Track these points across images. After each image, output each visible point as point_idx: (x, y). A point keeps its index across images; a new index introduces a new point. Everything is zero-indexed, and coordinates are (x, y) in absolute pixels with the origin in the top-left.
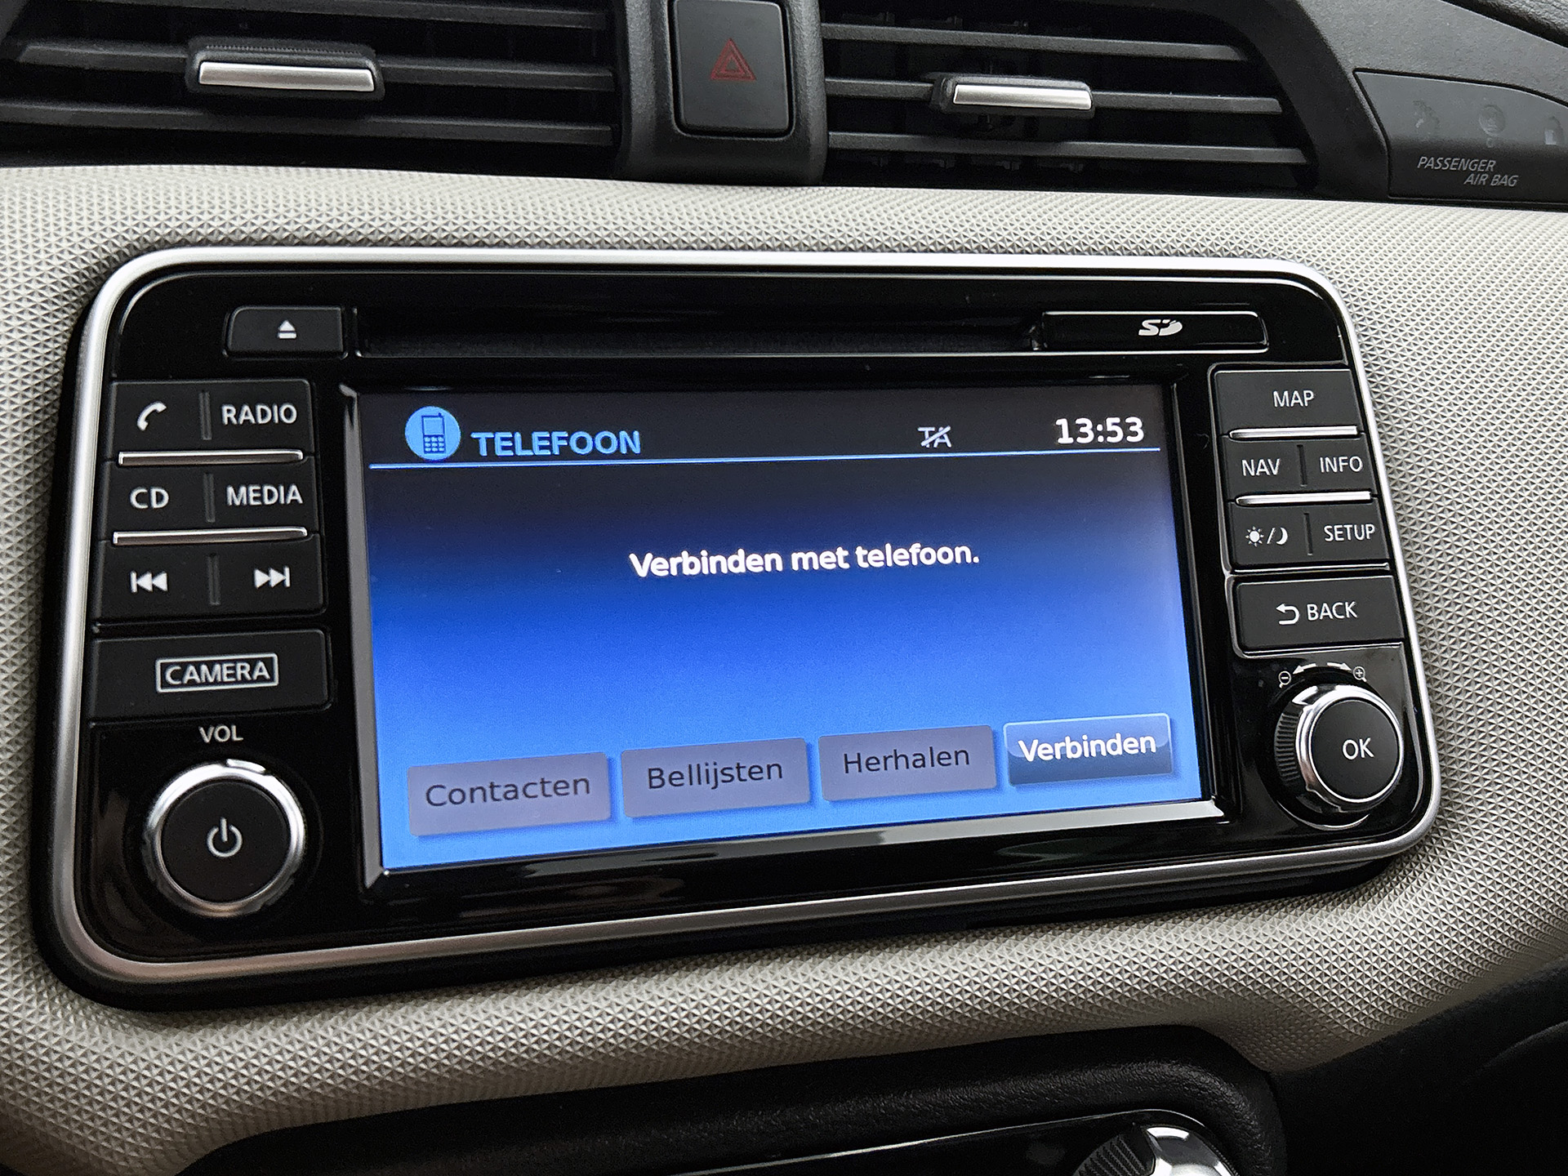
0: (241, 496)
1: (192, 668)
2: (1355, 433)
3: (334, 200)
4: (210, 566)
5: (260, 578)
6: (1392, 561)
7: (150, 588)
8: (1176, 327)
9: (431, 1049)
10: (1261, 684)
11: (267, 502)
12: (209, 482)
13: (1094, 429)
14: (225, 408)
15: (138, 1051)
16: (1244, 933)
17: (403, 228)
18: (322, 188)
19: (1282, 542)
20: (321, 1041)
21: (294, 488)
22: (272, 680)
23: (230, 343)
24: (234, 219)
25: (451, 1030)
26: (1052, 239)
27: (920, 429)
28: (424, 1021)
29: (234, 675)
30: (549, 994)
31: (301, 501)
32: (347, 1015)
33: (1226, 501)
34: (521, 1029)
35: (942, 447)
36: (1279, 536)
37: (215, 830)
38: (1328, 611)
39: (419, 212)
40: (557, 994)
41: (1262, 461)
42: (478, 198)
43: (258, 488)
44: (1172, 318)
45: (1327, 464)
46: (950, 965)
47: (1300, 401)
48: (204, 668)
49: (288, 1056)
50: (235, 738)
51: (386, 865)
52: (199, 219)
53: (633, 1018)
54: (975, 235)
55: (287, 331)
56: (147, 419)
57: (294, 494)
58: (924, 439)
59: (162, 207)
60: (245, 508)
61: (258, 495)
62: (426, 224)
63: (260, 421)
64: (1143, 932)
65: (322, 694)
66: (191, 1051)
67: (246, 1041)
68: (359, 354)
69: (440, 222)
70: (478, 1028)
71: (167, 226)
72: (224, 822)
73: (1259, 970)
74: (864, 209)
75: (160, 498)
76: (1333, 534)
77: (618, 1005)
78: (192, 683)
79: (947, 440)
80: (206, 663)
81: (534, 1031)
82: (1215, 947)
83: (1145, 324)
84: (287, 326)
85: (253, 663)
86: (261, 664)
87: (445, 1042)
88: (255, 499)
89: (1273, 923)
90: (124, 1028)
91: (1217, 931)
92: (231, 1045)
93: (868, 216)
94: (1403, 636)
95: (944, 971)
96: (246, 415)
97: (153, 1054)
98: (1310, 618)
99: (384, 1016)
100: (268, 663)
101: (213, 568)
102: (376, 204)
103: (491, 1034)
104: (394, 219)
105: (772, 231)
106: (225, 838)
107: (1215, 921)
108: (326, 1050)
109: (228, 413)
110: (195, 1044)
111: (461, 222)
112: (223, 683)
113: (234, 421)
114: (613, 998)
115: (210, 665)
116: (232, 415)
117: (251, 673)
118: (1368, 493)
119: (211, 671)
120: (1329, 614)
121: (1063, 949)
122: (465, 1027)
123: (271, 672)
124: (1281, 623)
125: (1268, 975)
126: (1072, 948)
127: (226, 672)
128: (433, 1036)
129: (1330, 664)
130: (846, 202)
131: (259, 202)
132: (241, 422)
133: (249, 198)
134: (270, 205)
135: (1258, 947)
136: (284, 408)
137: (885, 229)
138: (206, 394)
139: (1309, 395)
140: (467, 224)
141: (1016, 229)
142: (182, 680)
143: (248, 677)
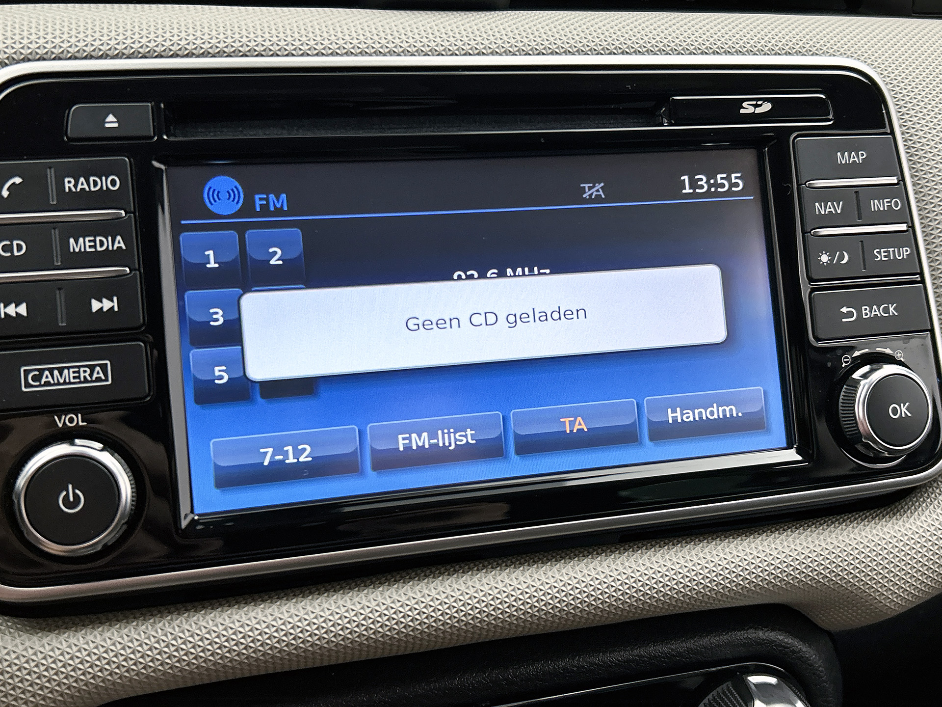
0: (81, 245)
1: (47, 373)
2: (896, 181)
3: (152, 27)
4: (58, 296)
5: (95, 305)
6: (921, 274)
7: (14, 315)
8: (767, 107)
9: (233, 643)
10: (829, 364)
11: (99, 249)
12: (55, 234)
13: (708, 182)
14: (66, 180)
15: (20, 650)
16: (817, 542)
17: (202, 46)
18: (144, 18)
19: (842, 262)
20: (153, 639)
21: (119, 238)
22: (107, 380)
23: (69, 132)
24: (79, 41)
25: (247, 628)
26: (676, 45)
27: (582, 185)
28: (227, 622)
29: (79, 377)
30: (318, 601)
31: (124, 247)
32: (172, 620)
33: (804, 233)
34: (299, 627)
35: (598, 199)
36: (842, 257)
37: (64, 493)
38: (877, 311)
39: (214, 33)
40: (324, 600)
41: (829, 203)
42: (258, 23)
43: (92, 238)
44: (765, 100)
45: (876, 205)
46: (607, 571)
47: (856, 159)
48: (56, 372)
49: (129, 651)
50: (81, 423)
51: (197, 511)
52: (53, 42)
53: (380, 616)
54: (620, 44)
55: (111, 121)
56: (8, 189)
57: (119, 242)
58: (585, 193)
59: (25, 34)
60: (83, 254)
61: (92, 244)
62: (219, 42)
63: (93, 189)
64: (745, 543)
65: (144, 388)
66: (59, 649)
67: (99, 640)
68: (165, 137)
69: (229, 40)
70: (267, 627)
71: (29, 48)
72: (70, 487)
73: (828, 568)
74: (540, 26)
75: (19, 248)
76: (880, 255)
77: (353, 610)
78: (47, 384)
79: (601, 193)
80: (57, 368)
81: (308, 628)
82: (796, 553)
83: (745, 104)
84: (111, 118)
85: (92, 368)
86: (98, 369)
87: (243, 637)
88: (90, 247)
89: (837, 534)
90: (10, 633)
91: (798, 541)
92: (87, 643)
93: (542, 31)
94: (930, 328)
95: (603, 576)
96: (82, 184)
97: (31, 651)
98: (864, 317)
99: (198, 620)
100: (104, 368)
101: (60, 298)
102: (183, 28)
103: (276, 631)
104: (196, 39)
105: (473, 43)
106: (71, 499)
107: (796, 534)
108: (157, 645)
109: (69, 184)
110: (61, 643)
111: (244, 40)
112: (70, 383)
113: (74, 190)
114: (364, 602)
115: (61, 371)
116: (71, 185)
117: (91, 375)
118: (905, 225)
119: (61, 375)
120: (878, 313)
121: (688, 558)
122: (258, 626)
123: (106, 374)
124: (844, 320)
125: (834, 572)
126: (695, 556)
127: (72, 375)
128: (234, 633)
129: (878, 349)
130: (526, 21)
131: (97, 29)
132: (78, 190)
133: (90, 26)
134: (105, 31)
135: (827, 551)
136: (110, 179)
137: (555, 40)
138: (52, 170)
139: (862, 155)
140: (249, 41)
141: (649, 39)
142: (40, 382)
143: (89, 378)
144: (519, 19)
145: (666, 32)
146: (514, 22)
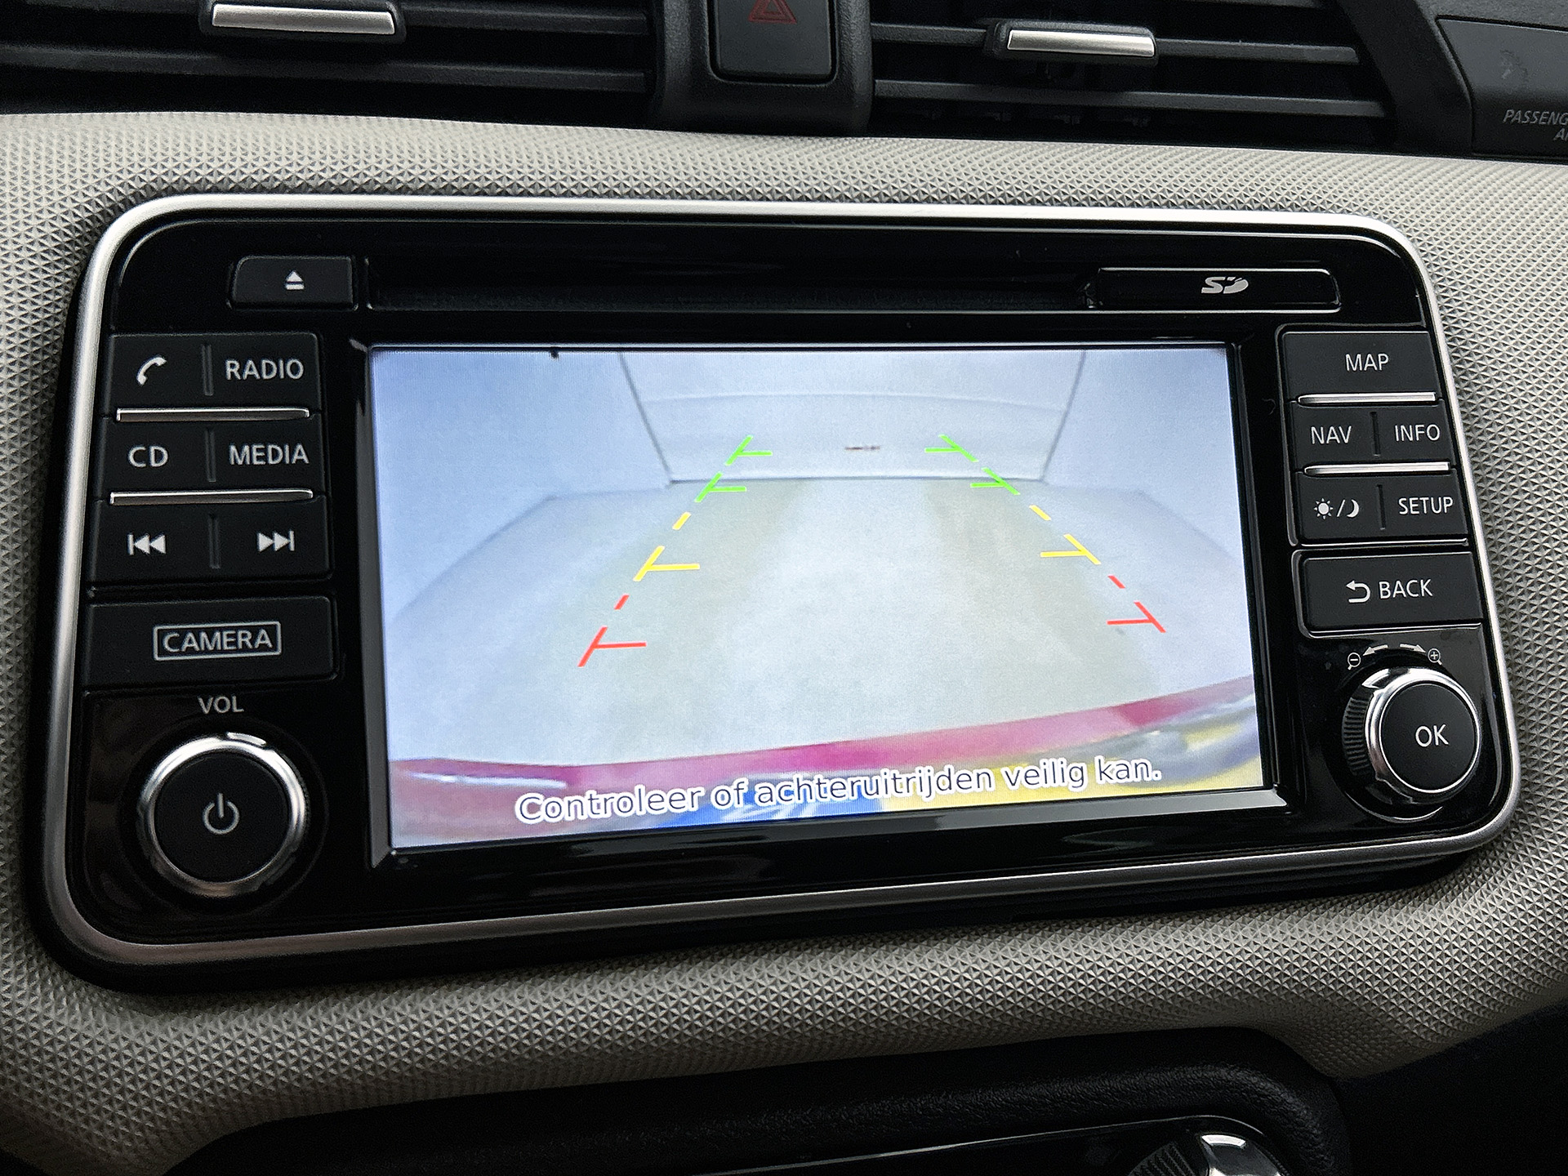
0: (245, 455)
1: (190, 635)
2: (1433, 399)
3: (351, 148)
4: (210, 527)
5: (263, 542)
6: (1471, 536)
7: (147, 551)
8: (1241, 285)
10: (1328, 666)
11: (271, 462)
12: (210, 441)
14: (229, 363)
15: (132, 1036)
16: (1307, 931)
17: (422, 177)
18: (339, 135)
19: (1351, 515)
20: (324, 1029)
21: (300, 447)
22: (275, 649)
23: (234, 293)
24: (245, 166)
28: (431, 1009)
29: (235, 643)
31: (306, 461)
32: (352, 1002)
33: (1293, 470)
34: (535, 1020)
36: (1349, 508)
37: (212, 806)
38: (1401, 590)
39: (439, 160)
41: (1332, 428)
42: (502, 146)
43: (262, 447)
44: (1238, 275)
45: (1402, 432)
46: (991, 960)
47: (1374, 365)
48: (203, 635)
49: (289, 1044)
50: (235, 710)
51: (395, 844)
52: (209, 167)
53: (653, 1009)
54: (1029, 188)
55: (294, 282)
56: (146, 374)
57: (300, 454)
59: (170, 153)
60: (248, 469)
61: (261, 454)
63: (265, 377)
64: (1198, 928)
65: (327, 662)
66: (188, 1037)
67: (246, 1027)
68: (370, 307)
69: (461, 171)
70: (490, 1018)
71: (175, 174)
72: (220, 797)
73: (1323, 970)
74: (911, 160)
75: (159, 456)
76: (1409, 507)
78: (191, 651)
80: (206, 630)
81: (548, 1022)
82: (1275, 945)
83: (1208, 281)
84: (294, 277)
85: (255, 631)
86: (263, 632)
88: (259, 458)
89: (1338, 921)
90: (119, 1011)
91: (1278, 928)
92: (229, 1031)
93: (914, 167)
94: (1482, 617)
95: (984, 965)
96: (251, 369)
97: (148, 1039)
98: (1382, 597)
99: (390, 1003)
100: (271, 631)
101: (214, 529)
102: (395, 151)
103: (503, 1025)
104: (413, 168)
105: (812, 182)
106: (221, 814)
107: (1275, 918)
108: (329, 1038)
109: (231, 368)
110: (192, 1030)
111: (482, 170)
112: (223, 651)
113: (238, 376)
115: (210, 633)
116: (235, 370)
117: (253, 641)
118: (1446, 464)
119: (210, 638)
120: (1403, 592)
121: (1112, 945)
122: (476, 1017)
123: (274, 641)
124: (1351, 601)
125: (1332, 976)
126: (1122, 943)
127: (226, 640)
129: (1402, 646)
130: (891, 153)
131: (272, 149)
132: (245, 377)
133: (261, 145)
134: (283, 152)
135: (1323, 945)
136: (290, 363)
137: (933, 180)
138: (209, 347)
139: (1383, 359)
140: (489, 173)
141: (1072, 182)
142: (180, 648)
143: (250, 645)
144: (881, 150)
145: (1098, 173)
146: (873, 153)
